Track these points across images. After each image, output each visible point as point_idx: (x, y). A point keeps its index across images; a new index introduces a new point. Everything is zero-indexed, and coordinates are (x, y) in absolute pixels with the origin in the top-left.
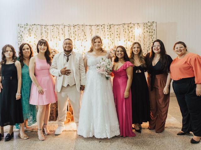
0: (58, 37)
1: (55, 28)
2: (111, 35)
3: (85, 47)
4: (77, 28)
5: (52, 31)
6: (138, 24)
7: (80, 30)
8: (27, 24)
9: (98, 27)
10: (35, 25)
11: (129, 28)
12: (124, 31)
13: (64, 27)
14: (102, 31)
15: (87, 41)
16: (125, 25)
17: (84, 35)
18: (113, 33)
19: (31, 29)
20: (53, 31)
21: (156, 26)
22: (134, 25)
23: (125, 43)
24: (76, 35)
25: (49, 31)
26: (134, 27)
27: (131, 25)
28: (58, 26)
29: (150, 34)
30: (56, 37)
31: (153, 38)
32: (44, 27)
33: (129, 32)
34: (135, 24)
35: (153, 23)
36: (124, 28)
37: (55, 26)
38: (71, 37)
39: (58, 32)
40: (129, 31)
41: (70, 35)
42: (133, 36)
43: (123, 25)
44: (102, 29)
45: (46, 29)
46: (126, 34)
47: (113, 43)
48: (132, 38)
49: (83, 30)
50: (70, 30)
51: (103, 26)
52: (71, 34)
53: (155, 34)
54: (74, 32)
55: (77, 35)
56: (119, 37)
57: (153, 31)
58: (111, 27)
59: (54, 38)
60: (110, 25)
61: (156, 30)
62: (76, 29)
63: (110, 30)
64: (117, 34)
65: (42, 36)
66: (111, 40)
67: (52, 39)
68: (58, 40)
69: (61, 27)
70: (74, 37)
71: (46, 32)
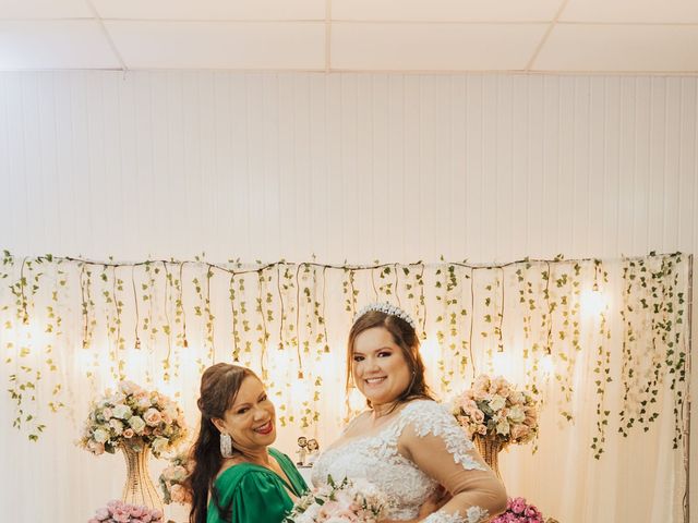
0: (176, 329)
1: (161, 278)
2: (453, 322)
3: (318, 383)
4: (275, 278)
5: (141, 293)
6: (597, 262)
7: (293, 291)
8: (8, 253)
9: (389, 278)
10: (50, 259)
11: (553, 286)
12: (522, 300)
13: (210, 274)
14: (411, 296)
15: (327, 349)
16: (528, 266)
17: (313, 319)
18: (464, 312)
19: (31, 282)
20: (146, 292)
21: (691, 276)
22: (577, 267)
23: (530, 361)
24: (270, 318)
25: (125, 297)
26: (576, 279)
27: (559, 271)
28: (174, 270)
29: (659, 318)
30: (167, 329)
31: (671, 337)
32: (97, 271)
33: (553, 305)
34: (583, 265)
35: (673, 260)
36: (523, 286)
37: (162, 268)
38: (247, 329)
39: (175, 299)
40: (551, 300)
41: (240, 317)
42: (570, 330)
43: (522, 267)
44: (409, 287)
45: (109, 286)
46: (536, 316)
47: (464, 360)
48: (562, 337)
49: (307, 291)
50: (242, 288)
51: (414, 271)
52: (244, 311)
53: (684, 317)
54: (260, 301)
55: (276, 315)
56: (498, 332)
57: (675, 300)
58: (454, 280)
59: (154, 331)
60: (451, 269)
61: (690, 299)
62: (271, 287)
63: (451, 296)
64: (488, 318)
65: (91, 319)
66: (453, 347)
67: (144, 335)
68: (174, 344)
69: (191, 273)
70: (260, 328)
71: (109, 300)
